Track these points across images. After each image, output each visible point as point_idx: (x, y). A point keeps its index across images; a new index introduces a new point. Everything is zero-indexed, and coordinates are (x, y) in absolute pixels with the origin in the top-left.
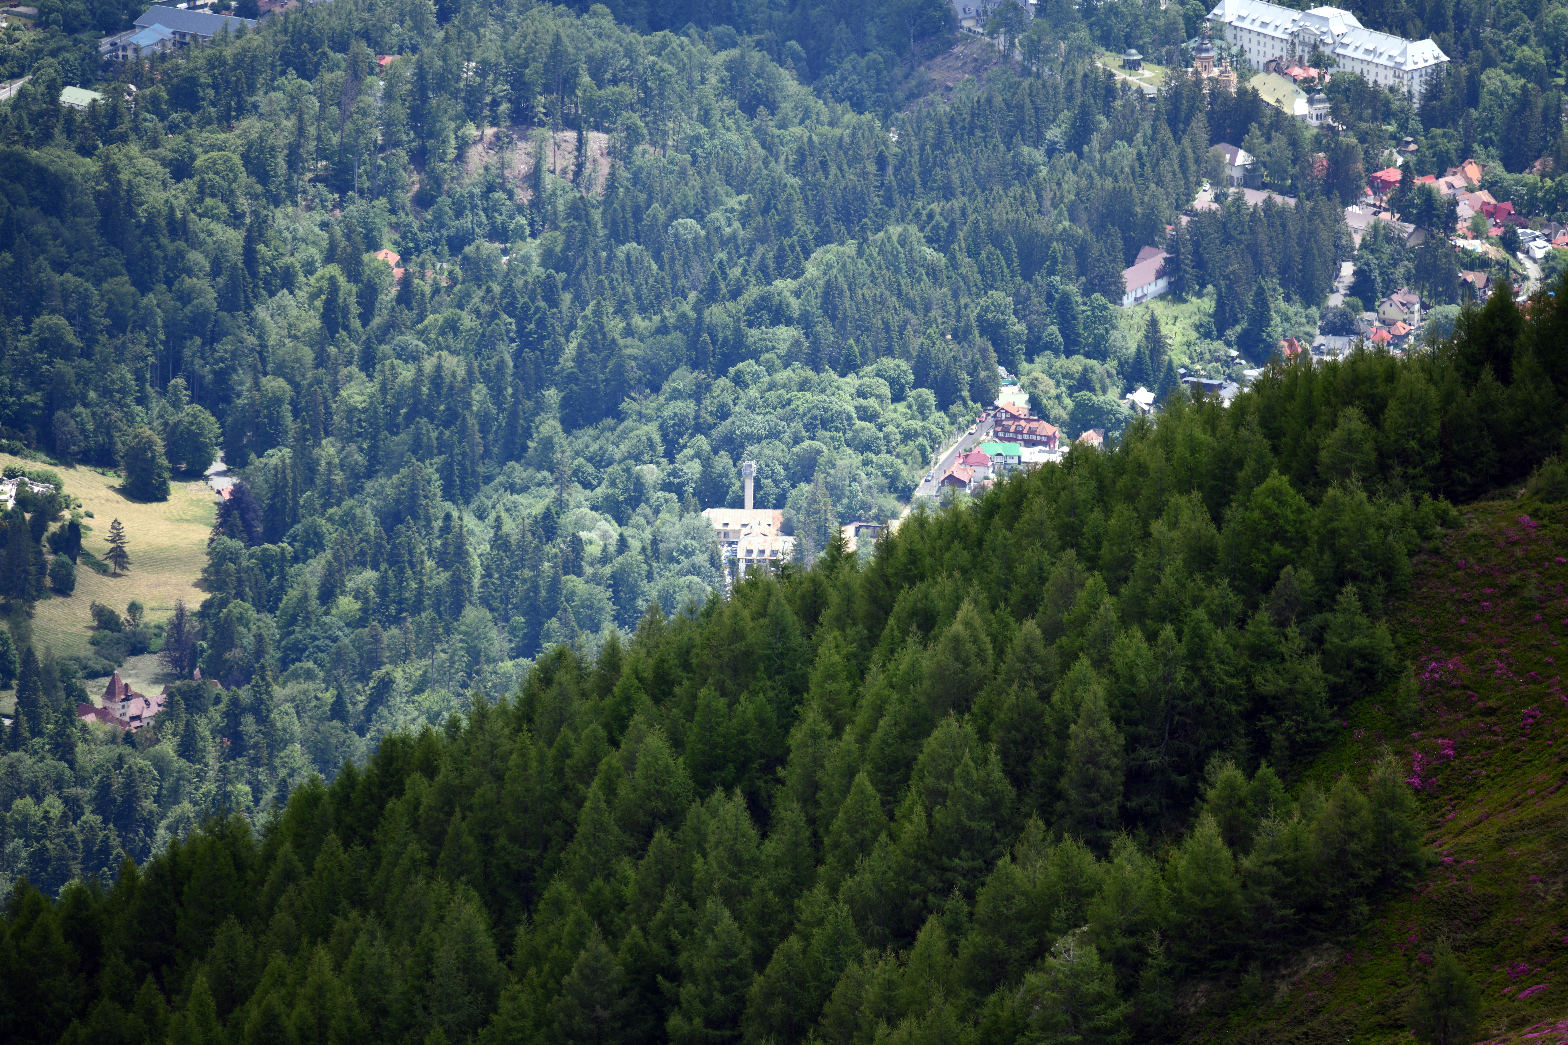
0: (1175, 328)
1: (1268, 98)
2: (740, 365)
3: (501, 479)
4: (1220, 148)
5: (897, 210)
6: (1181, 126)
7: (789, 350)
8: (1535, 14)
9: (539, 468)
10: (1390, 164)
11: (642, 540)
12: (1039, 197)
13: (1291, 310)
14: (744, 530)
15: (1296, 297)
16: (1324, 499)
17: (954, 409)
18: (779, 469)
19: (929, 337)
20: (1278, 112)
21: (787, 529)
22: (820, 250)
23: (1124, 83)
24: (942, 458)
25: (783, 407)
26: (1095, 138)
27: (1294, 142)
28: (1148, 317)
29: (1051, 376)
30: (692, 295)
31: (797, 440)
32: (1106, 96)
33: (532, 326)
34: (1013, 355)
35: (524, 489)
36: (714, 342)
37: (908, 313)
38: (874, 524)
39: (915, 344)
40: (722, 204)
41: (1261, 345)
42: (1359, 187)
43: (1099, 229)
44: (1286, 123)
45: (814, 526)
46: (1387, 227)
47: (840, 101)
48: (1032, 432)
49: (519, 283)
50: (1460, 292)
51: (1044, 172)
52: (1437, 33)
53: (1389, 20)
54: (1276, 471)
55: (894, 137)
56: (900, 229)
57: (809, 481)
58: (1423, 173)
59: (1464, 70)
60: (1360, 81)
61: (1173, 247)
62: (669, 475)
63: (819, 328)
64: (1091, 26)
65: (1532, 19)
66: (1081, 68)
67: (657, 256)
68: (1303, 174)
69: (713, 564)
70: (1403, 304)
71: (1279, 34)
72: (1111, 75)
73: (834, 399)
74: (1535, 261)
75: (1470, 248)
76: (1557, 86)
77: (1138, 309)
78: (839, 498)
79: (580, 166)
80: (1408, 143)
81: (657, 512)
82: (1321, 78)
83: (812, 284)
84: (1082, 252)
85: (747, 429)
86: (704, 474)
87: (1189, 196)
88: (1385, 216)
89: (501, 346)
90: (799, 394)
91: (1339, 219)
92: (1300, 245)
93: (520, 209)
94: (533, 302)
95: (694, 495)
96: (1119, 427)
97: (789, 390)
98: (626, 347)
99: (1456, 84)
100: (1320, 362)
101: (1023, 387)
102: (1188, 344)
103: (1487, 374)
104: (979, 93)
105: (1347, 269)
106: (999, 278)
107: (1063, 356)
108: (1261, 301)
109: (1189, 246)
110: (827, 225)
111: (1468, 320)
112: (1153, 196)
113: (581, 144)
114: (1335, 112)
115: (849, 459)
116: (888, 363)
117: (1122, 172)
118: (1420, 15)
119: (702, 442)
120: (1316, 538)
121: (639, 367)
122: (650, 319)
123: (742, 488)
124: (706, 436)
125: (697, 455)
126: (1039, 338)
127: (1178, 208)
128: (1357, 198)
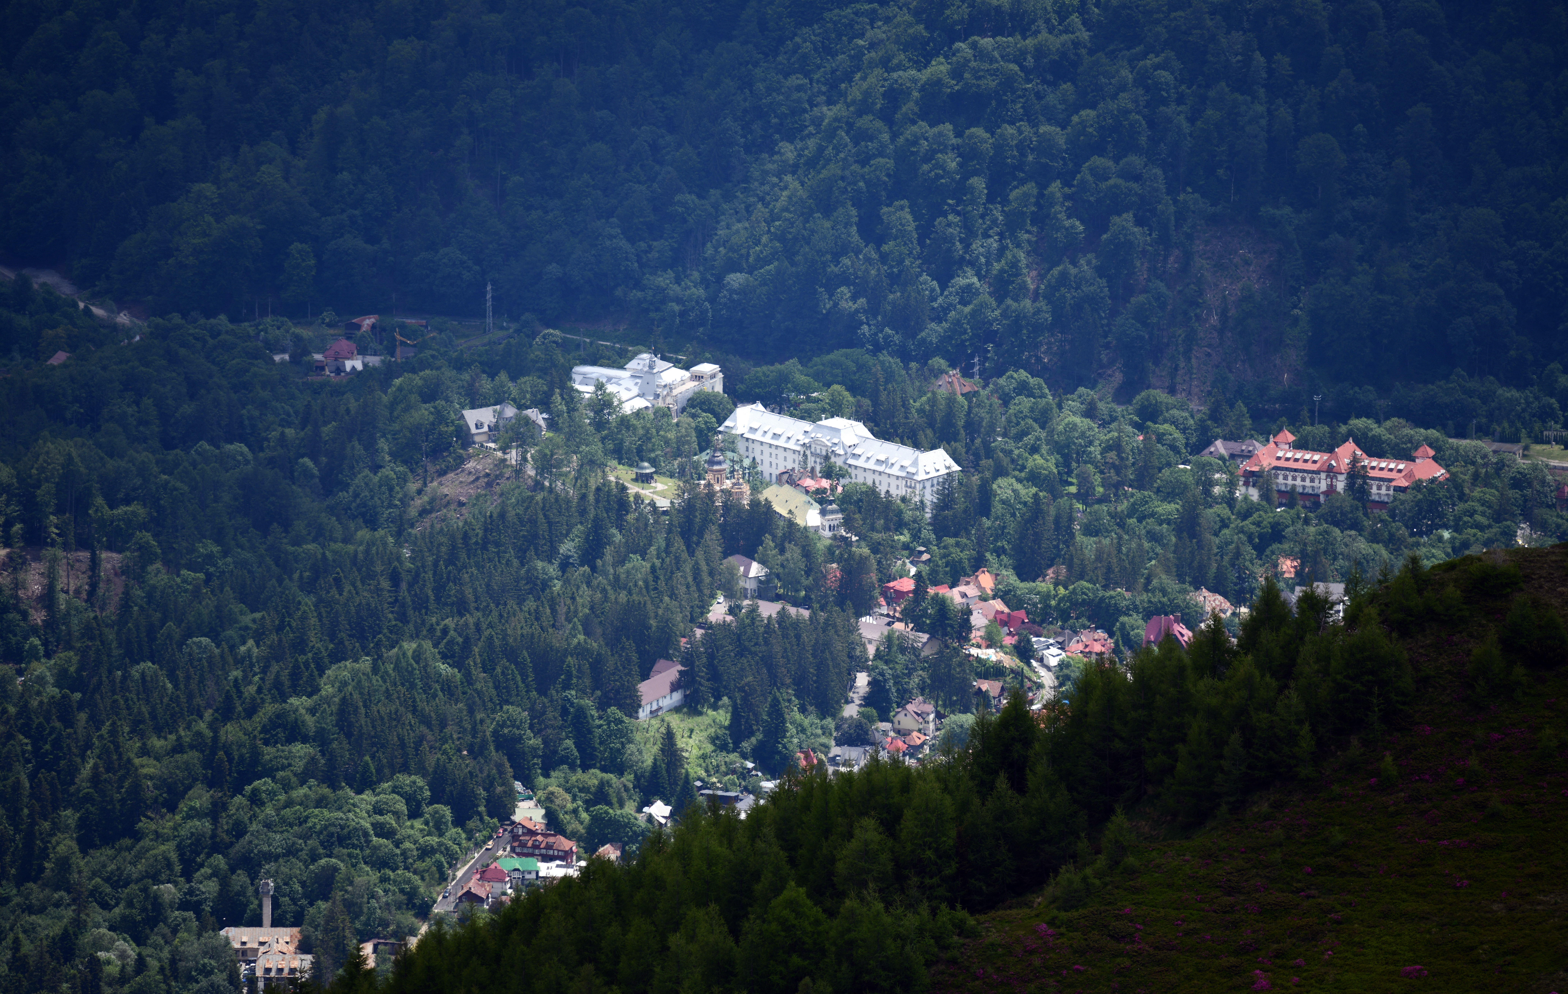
0: (691, 741)
1: (781, 510)
2: (256, 783)
3: (17, 900)
4: (732, 560)
5: (411, 626)
6: (695, 539)
7: (306, 768)
8: (1045, 423)
9: (57, 888)
10: (903, 574)
11: (160, 960)
12: (554, 611)
13: (806, 722)
14: (262, 949)
15: (811, 708)
16: (841, 910)
17: (471, 824)
18: (297, 887)
19: (445, 752)
20: (791, 524)
21: (304, 947)
22: (334, 667)
23: (637, 496)
24: (459, 874)
25: (301, 824)
26: (608, 551)
27: (807, 553)
28: (663, 730)
29: (568, 790)
30: (208, 714)
31: (314, 857)
32: (619, 510)
33: (48, 747)
34: (529, 769)
35: (41, 910)
36: (230, 760)
37: (424, 729)
38: (392, 941)
39: (432, 760)
40: (236, 622)
41: (777, 757)
42: (872, 598)
43: (613, 642)
44: (798, 535)
45: (332, 944)
46: (902, 637)
47: (354, 517)
48: (549, 847)
49: (35, 703)
50: (974, 701)
51: (557, 586)
52: (949, 443)
53: (900, 431)
54: (793, 883)
55: (407, 553)
56: (414, 646)
57: (326, 898)
58: (936, 583)
59: (975, 479)
60: (872, 492)
61: (688, 660)
62: (185, 894)
63: (335, 745)
64: (603, 440)
65: (1043, 428)
66: (594, 482)
67: (172, 676)
68: (817, 585)
69: (231, 983)
70: (918, 715)
71: (791, 445)
72: (624, 488)
73: (351, 815)
74: (1049, 668)
75: (983, 657)
76: (1068, 494)
77: (653, 722)
78: (357, 917)
79: (94, 586)
80: (921, 553)
81: (175, 931)
82: (833, 489)
83: (327, 700)
84: (597, 665)
85: (265, 848)
86: (221, 893)
87: (704, 608)
88: (899, 626)
89: (18, 767)
90: (316, 811)
91: (853, 629)
92: (814, 655)
93: (34, 630)
94: (48, 723)
95: (212, 914)
96: (637, 841)
97: (307, 807)
98: (143, 766)
99: (967, 494)
100: (836, 773)
101: (539, 801)
102: (704, 757)
103: (1002, 783)
104: (492, 508)
105: (862, 680)
106: (514, 693)
107: (579, 770)
108: (777, 714)
109: (704, 660)
110: (341, 642)
111: (983, 729)
112: (667, 609)
113: (94, 564)
114: (848, 523)
115: (368, 876)
116: (405, 780)
117: (636, 585)
118: (931, 425)
119: (219, 860)
120: (833, 949)
121: (156, 787)
122: (166, 739)
123: (260, 906)
124: (224, 856)
125: (215, 874)
126: (555, 752)
127: (692, 620)
128: (871, 608)
